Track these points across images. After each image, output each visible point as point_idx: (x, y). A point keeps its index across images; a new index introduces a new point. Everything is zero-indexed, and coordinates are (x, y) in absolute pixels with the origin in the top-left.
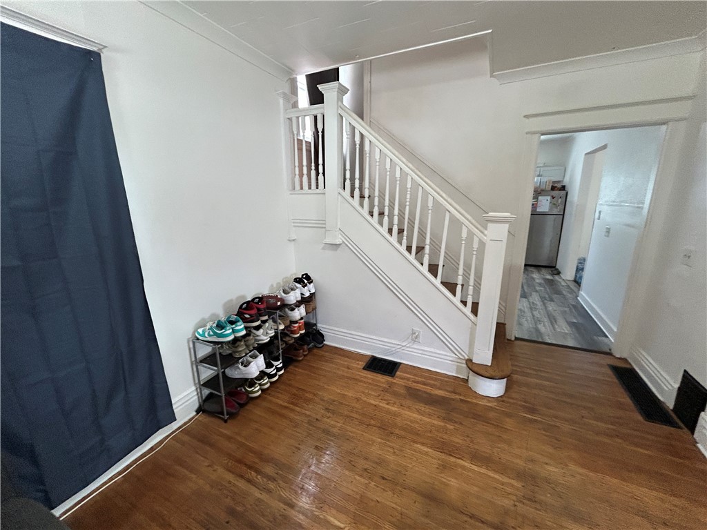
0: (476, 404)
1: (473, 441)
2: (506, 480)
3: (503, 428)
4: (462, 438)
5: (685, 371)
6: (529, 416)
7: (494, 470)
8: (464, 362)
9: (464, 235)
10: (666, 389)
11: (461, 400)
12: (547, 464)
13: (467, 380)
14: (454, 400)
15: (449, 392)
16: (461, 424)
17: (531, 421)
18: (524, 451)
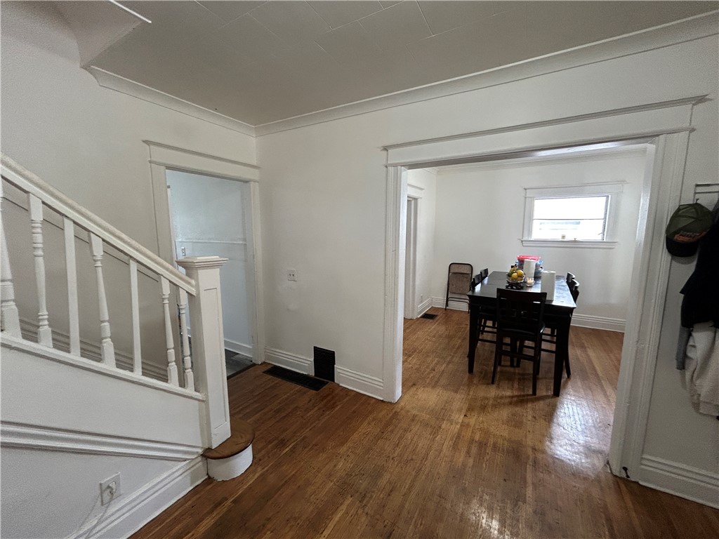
0: (250, 488)
1: (295, 518)
2: (344, 507)
3: (290, 479)
4: (287, 529)
5: (315, 347)
6: (288, 449)
7: (333, 513)
8: (200, 459)
9: (166, 289)
10: (305, 365)
11: (234, 502)
12: (335, 466)
13: (209, 478)
14: (229, 510)
15: (212, 511)
16: (269, 519)
17: (293, 450)
18: (320, 475)
